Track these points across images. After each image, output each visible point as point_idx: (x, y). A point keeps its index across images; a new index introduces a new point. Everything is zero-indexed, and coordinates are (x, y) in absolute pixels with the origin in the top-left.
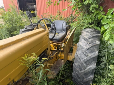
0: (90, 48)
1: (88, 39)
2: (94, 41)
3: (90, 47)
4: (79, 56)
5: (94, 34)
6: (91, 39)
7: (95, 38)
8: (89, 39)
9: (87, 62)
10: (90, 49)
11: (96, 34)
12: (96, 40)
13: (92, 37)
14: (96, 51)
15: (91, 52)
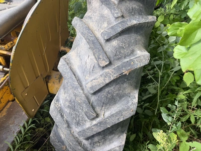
0: (107, 85)
1: (103, 41)
2: (126, 51)
3: (107, 82)
4: (67, 110)
5: (132, 12)
6: (115, 43)
7: (134, 37)
8: (108, 40)
9: (93, 136)
10: (107, 90)
11: (140, 13)
12: (136, 43)
13: (120, 30)
14: (128, 95)
15: (112, 100)
